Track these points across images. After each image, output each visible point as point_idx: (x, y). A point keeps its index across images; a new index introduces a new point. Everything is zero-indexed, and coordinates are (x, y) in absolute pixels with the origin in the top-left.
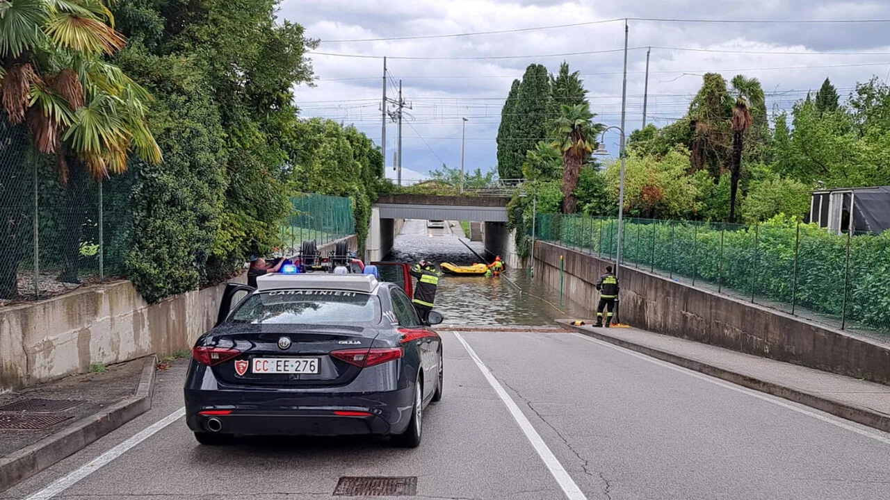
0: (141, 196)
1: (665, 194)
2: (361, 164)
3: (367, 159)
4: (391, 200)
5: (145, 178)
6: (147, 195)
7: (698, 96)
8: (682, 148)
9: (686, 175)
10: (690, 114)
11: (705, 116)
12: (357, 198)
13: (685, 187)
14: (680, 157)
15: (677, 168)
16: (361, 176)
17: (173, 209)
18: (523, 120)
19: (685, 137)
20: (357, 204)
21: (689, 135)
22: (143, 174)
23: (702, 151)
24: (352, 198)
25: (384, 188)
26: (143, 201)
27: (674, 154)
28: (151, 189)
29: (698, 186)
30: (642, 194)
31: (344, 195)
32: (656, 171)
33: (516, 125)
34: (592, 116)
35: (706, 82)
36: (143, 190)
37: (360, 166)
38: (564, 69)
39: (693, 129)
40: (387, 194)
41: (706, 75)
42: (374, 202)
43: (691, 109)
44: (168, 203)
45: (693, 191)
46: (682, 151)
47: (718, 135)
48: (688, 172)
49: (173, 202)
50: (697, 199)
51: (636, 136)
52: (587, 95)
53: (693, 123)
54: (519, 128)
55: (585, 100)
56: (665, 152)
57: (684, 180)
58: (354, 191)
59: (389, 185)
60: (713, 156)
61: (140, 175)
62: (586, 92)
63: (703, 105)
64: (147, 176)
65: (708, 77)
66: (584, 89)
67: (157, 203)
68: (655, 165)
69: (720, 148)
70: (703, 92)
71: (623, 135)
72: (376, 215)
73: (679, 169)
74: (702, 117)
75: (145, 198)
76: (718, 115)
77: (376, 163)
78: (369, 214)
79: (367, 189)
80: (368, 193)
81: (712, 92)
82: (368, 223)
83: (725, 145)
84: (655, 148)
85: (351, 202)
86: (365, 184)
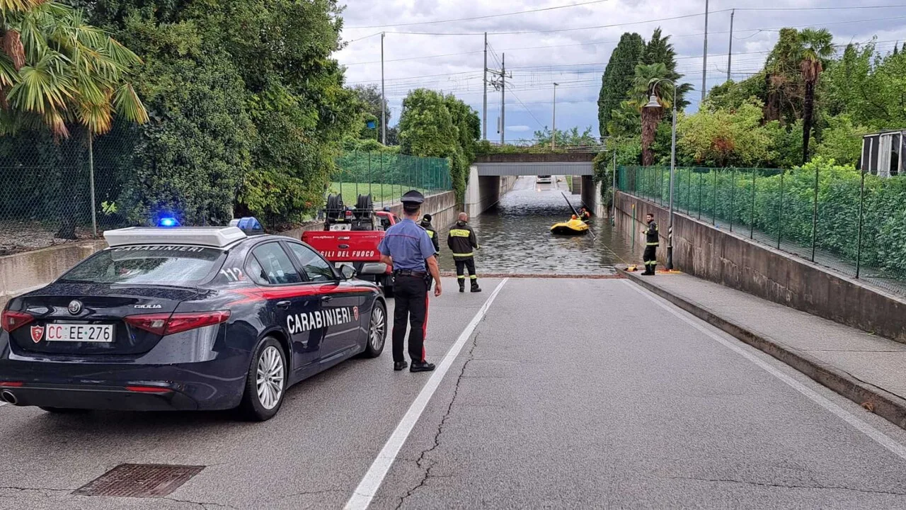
0: (146, 155)
1: (736, 144)
2: (459, 128)
3: (466, 123)
4: (489, 159)
5: (149, 139)
6: (151, 154)
7: (774, 52)
8: (755, 100)
9: (759, 126)
10: (766, 68)
11: (781, 69)
12: (454, 157)
13: (756, 138)
14: (753, 110)
15: (749, 120)
16: (460, 139)
17: (182, 167)
18: (619, 84)
19: (761, 90)
20: (454, 164)
21: (765, 88)
22: (148, 135)
23: (777, 102)
24: (448, 159)
25: (483, 148)
26: (148, 161)
27: (747, 106)
28: (155, 149)
29: (770, 136)
30: (713, 145)
31: (443, 156)
32: (728, 123)
33: (613, 89)
34: (679, 77)
35: (782, 36)
36: (147, 150)
37: (458, 130)
38: (657, 34)
39: (768, 82)
40: (485, 154)
41: (782, 30)
42: (472, 161)
43: (767, 63)
44: (175, 162)
45: (766, 141)
46: (755, 103)
47: (794, 85)
48: (762, 122)
49: (180, 161)
50: (770, 148)
51: (717, 91)
52: (674, 57)
53: (768, 76)
54: (615, 91)
55: (673, 61)
56: (738, 105)
57: (758, 130)
58: (451, 152)
59: (486, 144)
60: (789, 106)
61: (145, 136)
62: (674, 54)
63: (779, 58)
64: (152, 136)
65: (784, 33)
66: (674, 51)
67: (161, 162)
68: (727, 117)
69: (795, 100)
70: (778, 47)
71: (704, 92)
72: (474, 173)
73: (752, 119)
74: (778, 70)
75: (150, 157)
76: (794, 68)
77: (474, 125)
78: (468, 172)
79: (465, 150)
80: (467, 154)
81: (788, 47)
82: (467, 180)
83: (800, 97)
84: (731, 103)
85: (447, 162)
86: (463, 146)
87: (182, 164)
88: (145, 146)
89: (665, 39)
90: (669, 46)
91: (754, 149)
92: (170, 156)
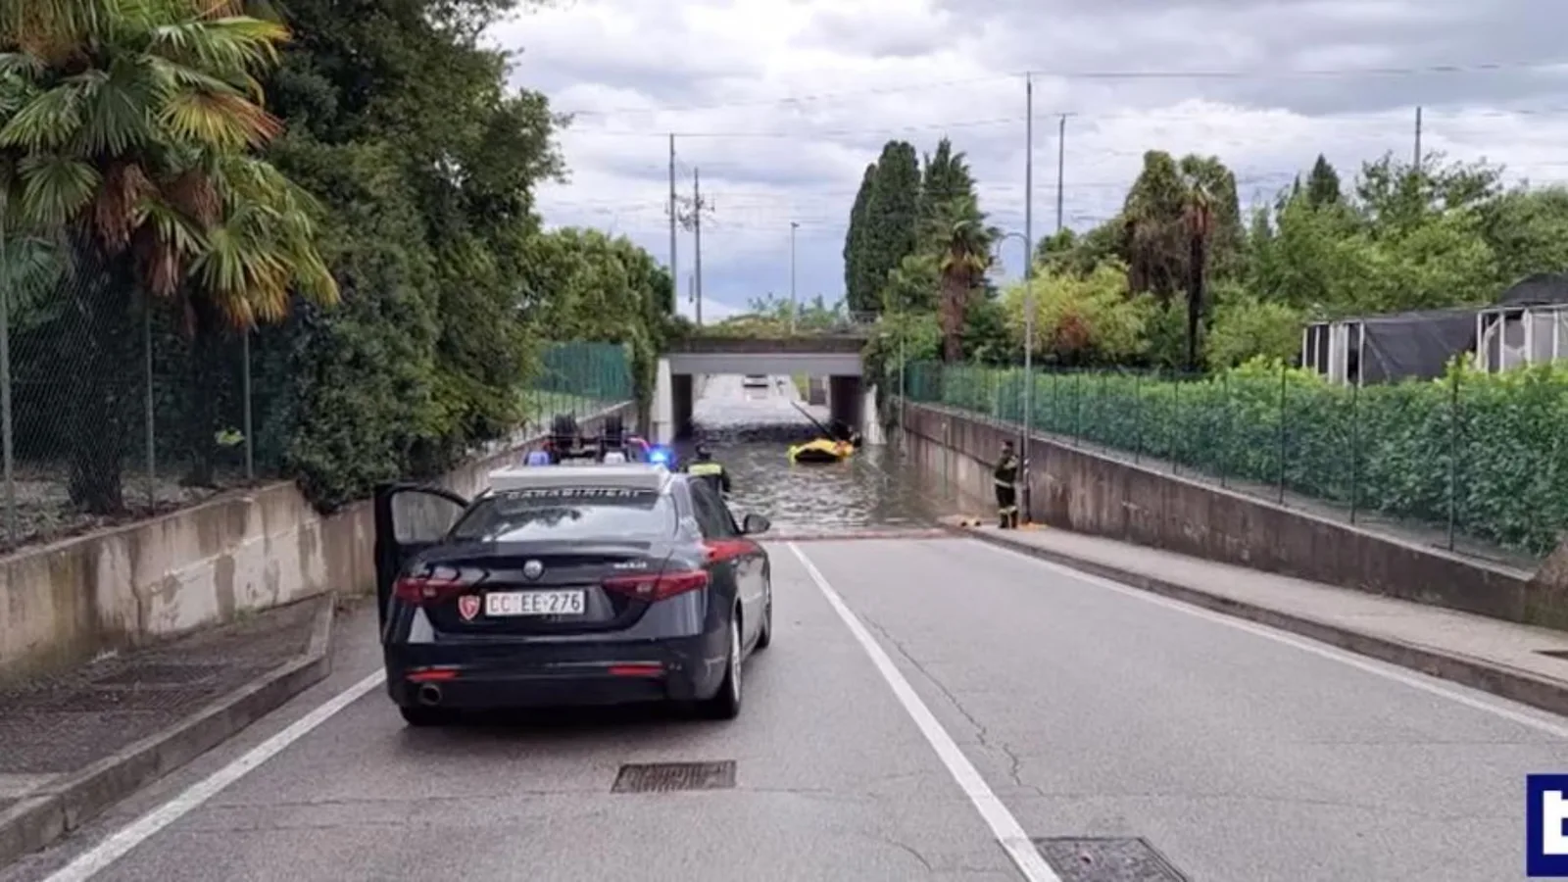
0: (308, 353)
1: (1094, 329)
2: (640, 294)
3: (649, 286)
4: (688, 347)
5: (313, 327)
6: (316, 352)
7: (1136, 185)
8: (1116, 262)
9: (1123, 302)
10: (1126, 212)
11: (1148, 213)
12: (636, 345)
13: (1121, 319)
14: (1112, 275)
15: (1110, 291)
16: (641, 313)
17: (358, 371)
18: (881, 224)
19: (1121, 246)
20: (636, 354)
21: (1125, 242)
22: (310, 321)
23: (1145, 265)
24: (627, 346)
25: (676, 329)
26: (311, 362)
27: (1104, 270)
28: (322, 342)
29: (1139, 316)
30: (1059, 329)
31: (616, 341)
32: (1081, 296)
33: (871, 232)
34: (982, 216)
35: (1147, 163)
36: (310, 345)
37: (639, 298)
38: (944, 149)
39: (1131, 234)
40: (681, 338)
41: (1148, 153)
42: (661, 351)
43: (1127, 204)
44: (349, 363)
45: (1135, 324)
46: (1117, 266)
47: (1168, 240)
48: (1126, 296)
49: (357, 361)
50: (1140, 336)
51: (1048, 246)
52: (974, 185)
53: (1131, 224)
54: (876, 236)
55: (972, 193)
56: (1090, 269)
57: (1120, 308)
58: (630, 334)
59: (683, 324)
60: (1160, 271)
61: (306, 321)
62: (974, 181)
63: (1145, 197)
64: (318, 324)
65: (1151, 158)
66: (972, 177)
67: (332, 363)
68: (1077, 286)
69: (1171, 261)
70: (1144, 178)
71: (1028, 244)
72: (665, 370)
73: (1112, 293)
74: (1143, 214)
75: (314, 357)
76: (1166, 212)
77: (664, 291)
78: (655, 368)
79: (650, 331)
80: (652, 338)
81: (1157, 179)
82: (654, 381)
83: (1178, 256)
84: (1076, 263)
85: (625, 351)
86: (647, 324)
87: (358, 367)
88: (308, 338)
89: (958, 157)
90: (965, 168)
91: (1118, 336)
92: (348, 355)
